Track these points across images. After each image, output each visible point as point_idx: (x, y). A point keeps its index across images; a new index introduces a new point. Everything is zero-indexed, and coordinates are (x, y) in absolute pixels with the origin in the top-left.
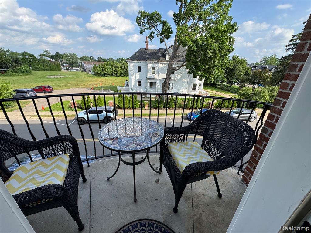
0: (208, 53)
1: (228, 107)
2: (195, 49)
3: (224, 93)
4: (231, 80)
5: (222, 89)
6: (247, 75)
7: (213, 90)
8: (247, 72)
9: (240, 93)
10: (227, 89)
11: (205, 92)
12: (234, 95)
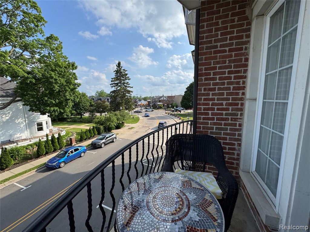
0: (54, 87)
1: (90, 137)
2: (34, 81)
3: (78, 125)
4: (80, 111)
5: (75, 122)
6: (91, 106)
7: (64, 124)
8: (91, 103)
9: (96, 122)
10: (79, 120)
11: (56, 128)
12: (89, 125)
